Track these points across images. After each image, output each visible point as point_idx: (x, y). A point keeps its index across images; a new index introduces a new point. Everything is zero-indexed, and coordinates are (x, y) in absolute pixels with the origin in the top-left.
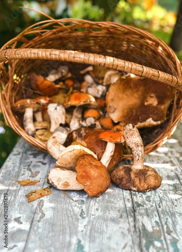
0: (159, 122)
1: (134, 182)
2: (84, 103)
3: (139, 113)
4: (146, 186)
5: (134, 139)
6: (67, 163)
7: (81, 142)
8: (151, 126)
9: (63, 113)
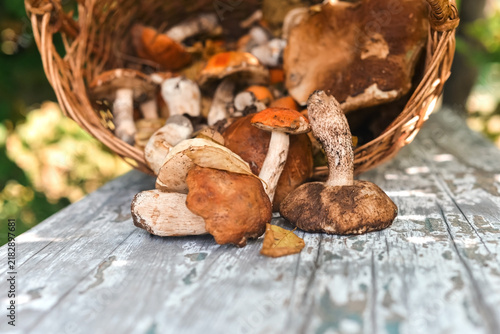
0: (394, 93)
1: (327, 212)
2: (235, 70)
3: (348, 78)
4: (355, 221)
5: (328, 120)
6: (178, 180)
7: (211, 136)
8: (376, 103)
9: (194, 96)
